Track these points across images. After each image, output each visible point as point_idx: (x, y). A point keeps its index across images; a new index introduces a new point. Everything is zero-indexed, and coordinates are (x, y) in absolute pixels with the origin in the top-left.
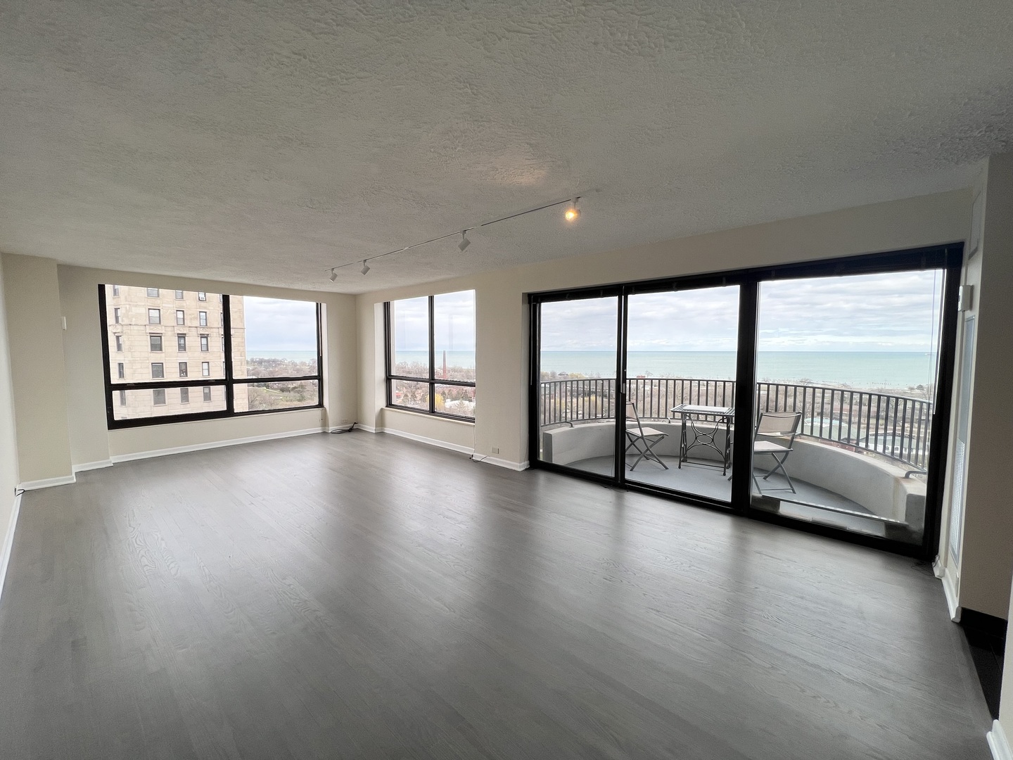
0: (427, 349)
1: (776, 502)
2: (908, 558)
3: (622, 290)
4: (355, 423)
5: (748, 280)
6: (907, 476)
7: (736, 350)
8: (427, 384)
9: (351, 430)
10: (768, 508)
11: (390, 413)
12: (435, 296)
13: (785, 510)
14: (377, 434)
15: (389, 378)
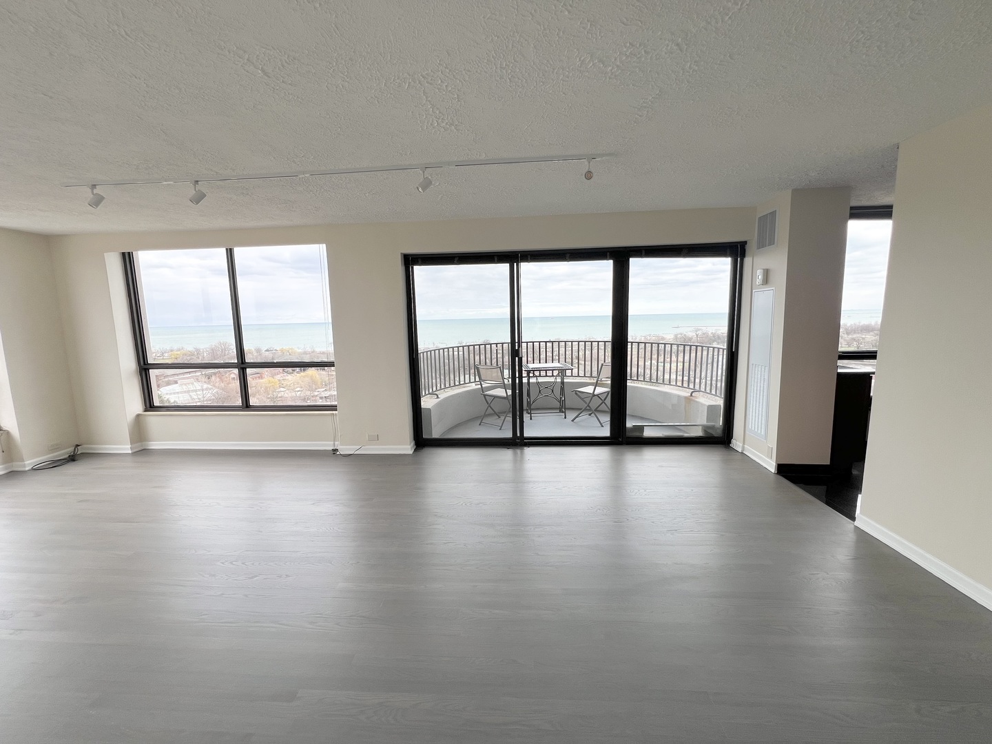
0: (231, 322)
1: (641, 428)
2: (720, 445)
3: (513, 258)
4: (78, 446)
5: (621, 257)
6: (691, 395)
7: (611, 314)
8: (236, 371)
9: (72, 458)
10: (637, 434)
11: (153, 418)
12: (235, 249)
13: (648, 433)
14: (135, 454)
15: (144, 368)
